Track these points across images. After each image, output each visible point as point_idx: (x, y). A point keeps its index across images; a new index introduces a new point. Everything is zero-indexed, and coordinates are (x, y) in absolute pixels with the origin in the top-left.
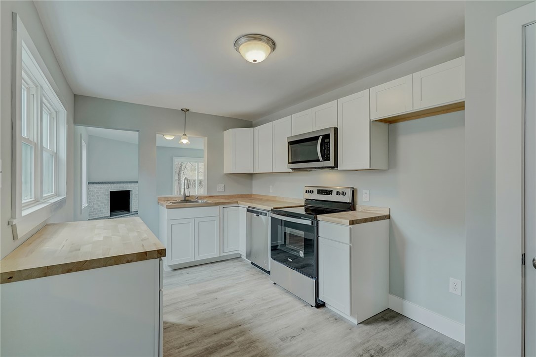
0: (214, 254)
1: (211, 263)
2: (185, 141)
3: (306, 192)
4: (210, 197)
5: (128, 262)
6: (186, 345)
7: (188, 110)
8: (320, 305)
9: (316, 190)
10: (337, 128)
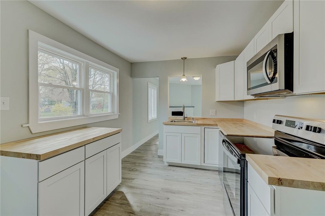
0: (197, 162)
1: (195, 168)
2: (184, 80)
4: (204, 119)
7: (186, 58)
9: (284, 120)
10: (293, 33)
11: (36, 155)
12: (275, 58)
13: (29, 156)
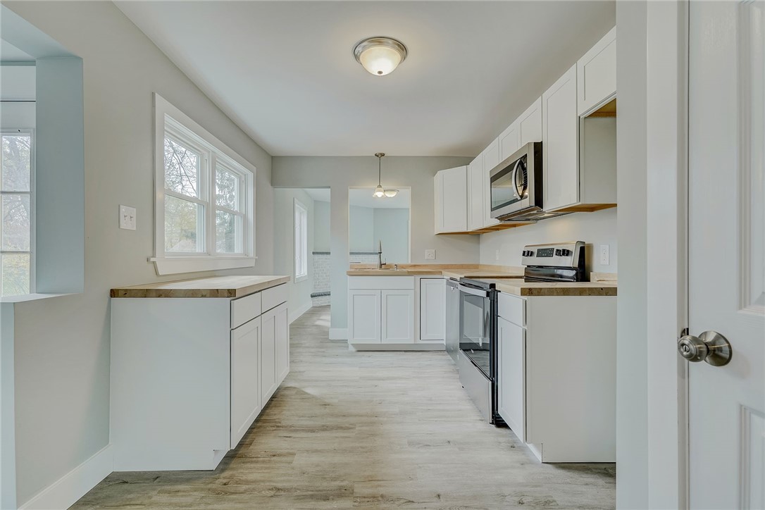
0: (408, 339)
1: (405, 351)
2: (380, 194)
3: (524, 255)
4: (415, 266)
5: (203, 296)
6: (309, 417)
7: (383, 155)
8: (499, 422)
9: (535, 250)
10: (542, 142)
11: (229, 290)
12: (524, 169)
13: (215, 293)
